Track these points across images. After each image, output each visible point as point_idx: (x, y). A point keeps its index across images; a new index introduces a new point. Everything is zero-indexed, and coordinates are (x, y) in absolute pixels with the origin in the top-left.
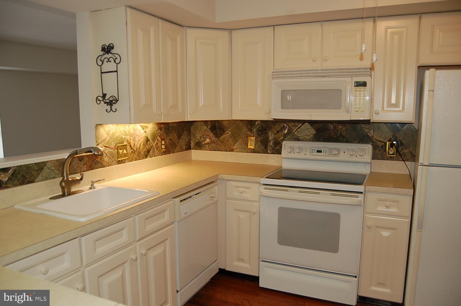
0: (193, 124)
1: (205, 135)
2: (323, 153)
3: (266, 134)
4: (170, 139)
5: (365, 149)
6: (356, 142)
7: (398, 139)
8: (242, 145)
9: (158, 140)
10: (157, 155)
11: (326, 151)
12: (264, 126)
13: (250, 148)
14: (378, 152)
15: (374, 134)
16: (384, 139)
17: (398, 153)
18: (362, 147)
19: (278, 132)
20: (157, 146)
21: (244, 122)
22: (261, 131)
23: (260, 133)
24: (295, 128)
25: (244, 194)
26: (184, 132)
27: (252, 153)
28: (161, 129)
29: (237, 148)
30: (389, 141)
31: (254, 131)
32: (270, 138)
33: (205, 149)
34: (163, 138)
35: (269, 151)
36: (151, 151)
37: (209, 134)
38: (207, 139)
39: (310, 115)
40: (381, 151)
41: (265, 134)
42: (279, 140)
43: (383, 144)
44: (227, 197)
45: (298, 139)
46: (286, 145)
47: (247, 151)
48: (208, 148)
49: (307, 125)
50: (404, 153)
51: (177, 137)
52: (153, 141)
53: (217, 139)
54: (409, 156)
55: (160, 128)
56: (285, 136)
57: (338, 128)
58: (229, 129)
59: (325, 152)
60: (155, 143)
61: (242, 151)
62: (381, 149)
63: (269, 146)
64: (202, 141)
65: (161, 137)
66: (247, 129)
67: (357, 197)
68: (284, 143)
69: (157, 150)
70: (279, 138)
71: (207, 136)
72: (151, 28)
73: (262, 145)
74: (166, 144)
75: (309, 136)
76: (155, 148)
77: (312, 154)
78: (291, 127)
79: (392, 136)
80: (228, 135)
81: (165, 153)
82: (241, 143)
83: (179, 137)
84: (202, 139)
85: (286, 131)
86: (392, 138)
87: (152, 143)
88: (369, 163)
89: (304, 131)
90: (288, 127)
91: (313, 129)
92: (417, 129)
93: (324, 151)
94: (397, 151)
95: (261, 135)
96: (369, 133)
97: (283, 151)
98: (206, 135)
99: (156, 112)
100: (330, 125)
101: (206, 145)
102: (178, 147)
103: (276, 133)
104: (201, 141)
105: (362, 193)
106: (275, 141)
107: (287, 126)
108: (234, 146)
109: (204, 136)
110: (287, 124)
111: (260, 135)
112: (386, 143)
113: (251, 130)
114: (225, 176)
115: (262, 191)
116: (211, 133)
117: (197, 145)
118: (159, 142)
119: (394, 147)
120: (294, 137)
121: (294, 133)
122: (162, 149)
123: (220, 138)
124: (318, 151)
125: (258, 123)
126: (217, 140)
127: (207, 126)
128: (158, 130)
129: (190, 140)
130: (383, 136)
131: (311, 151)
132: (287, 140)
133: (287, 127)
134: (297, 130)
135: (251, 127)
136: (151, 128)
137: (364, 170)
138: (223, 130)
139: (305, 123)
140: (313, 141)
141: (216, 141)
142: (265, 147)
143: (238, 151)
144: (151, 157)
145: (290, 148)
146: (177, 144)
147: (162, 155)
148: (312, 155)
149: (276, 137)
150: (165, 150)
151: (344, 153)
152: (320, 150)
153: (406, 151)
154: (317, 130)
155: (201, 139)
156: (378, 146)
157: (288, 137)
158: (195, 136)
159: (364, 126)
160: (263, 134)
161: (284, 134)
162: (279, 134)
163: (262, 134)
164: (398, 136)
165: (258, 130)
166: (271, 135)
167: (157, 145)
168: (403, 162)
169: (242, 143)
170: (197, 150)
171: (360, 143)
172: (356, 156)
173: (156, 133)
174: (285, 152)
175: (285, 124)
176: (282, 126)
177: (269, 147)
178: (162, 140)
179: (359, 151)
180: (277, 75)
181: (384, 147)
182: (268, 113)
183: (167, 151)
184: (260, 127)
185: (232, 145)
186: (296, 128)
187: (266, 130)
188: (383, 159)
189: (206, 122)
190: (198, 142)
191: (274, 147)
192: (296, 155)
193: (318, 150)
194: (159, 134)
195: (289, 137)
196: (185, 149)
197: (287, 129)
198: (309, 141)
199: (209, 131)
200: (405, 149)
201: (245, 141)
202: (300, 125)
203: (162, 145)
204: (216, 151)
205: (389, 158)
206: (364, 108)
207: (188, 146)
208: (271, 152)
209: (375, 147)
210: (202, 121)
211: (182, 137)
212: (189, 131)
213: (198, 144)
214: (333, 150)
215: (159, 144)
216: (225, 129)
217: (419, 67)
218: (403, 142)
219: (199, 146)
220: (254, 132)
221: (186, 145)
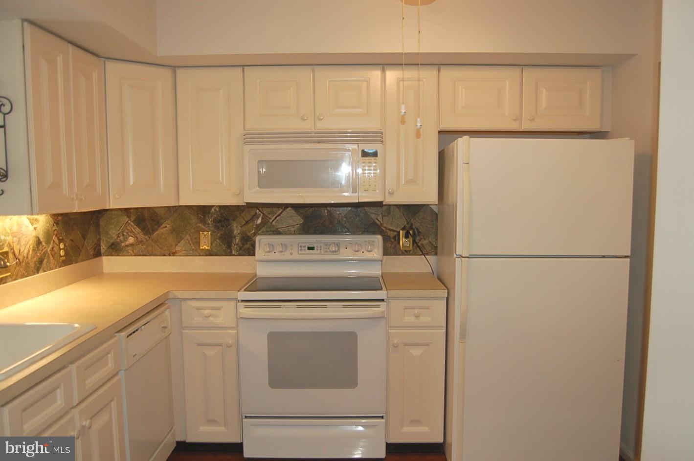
0: (104, 214)
1: (126, 231)
2: (317, 250)
3: (229, 225)
4: (72, 240)
5: (373, 242)
6: (360, 233)
7: (414, 227)
8: (190, 245)
9: (54, 241)
10: (54, 267)
11: (321, 247)
12: (224, 215)
13: (202, 249)
14: (390, 245)
15: (383, 221)
16: (397, 228)
17: (415, 245)
18: (368, 239)
19: (247, 222)
20: (53, 253)
21: (192, 208)
22: (220, 221)
23: (218, 225)
24: (273, 216)
25: (211, 318)
26: (91, 227)
27: (207, 255)
28: (57, 224)
29: (181, 249)
30: (403, 229)
31: (210, 222)
32: (235, 232)
33: (127, 254)
34: (61, 238)
35: (234, 252)
36: (45, 261)
37: (133, 229)
38: (130, 237)
39: (302, 196)
40: (394, 243)
41: (227, 227)
42: (249, 234)
43: (395, 233)
44: (183, 326)
45: (277, 232)
46: (262, 241)
47: (198, 253)
48: (132, 252)
49: (290, 211)
50: (422, 245)
51: (81, 237)
52: (48, 244)
53: (147, 237)
54: (429, 249)
55: (56, 222)
56: (258, 228)
57: (334, 214)
58: (168, 220)
59: (319, 248)
60: (51, 247)
61: (191, 255)
62: (393, 240)
63: (233, 245)
64: (121, 241)
65: (58, 236)
66: (197, 219)
67: (378, 306)
68: (258, 239)
69: (54, 259)
70: (249, 232)
71: (129, 233)
72: (58, 58)
73: (223, 243)
74: (66, 248)
75: (293, 226)
76: (51, 256)
77: (300, 252)
78: (267, 214)
79: (406, 223)
80: (166, 230)
81: (65, 263)
82: (189, 241)
83: (84, 237)
84: (122, 238)
85: (259, 221)
86: (407, 225)
87: (45, 248)
88: (379, 261)
89: (286, 219)
90: (262, 215)
91: (299, 217)
92: (437, 212)
93: (317, 247)
94: (414, 242)
95: (221, 228)
96: (376, 221)
97: (258, 251)
98: (128, 231)
99: (67, 195)
100: (323, 211)
101: (129, 248)
102: (83, 252)
103: (244, 225)
104: (118, 240)
105: (383, 300)
106: (243, 236)
107: (260, 213)
108: (177, 247)
109: (125, 234)
110: (260, 211)
111: (218, 228)
112: (399, 232)
113: (203, 221)
114: (180, 294)
115: (241, 311)
116: (137, 228)
117: (111, 248)
118: (56, 245)
119: (410, 236)
120: (273, 229)
121: (272, 223)
122: (61, 256)
123: (152, 236)
124: (309, 248)
125: (215, 210)
126: (148, 239)
127: (129, 217)
128: (54, 225)
129: (99, 240)
130: (396, 223)
131: (300, 248)
132: (261, 235)
133: (260, 215)
134: (276, 218)
135: (203, 215)
136: (43, 221)
137: (375, 271)
138: (158, 223)
139: (288, 207)
140: (300, 234)
141: (145, 240)
142: (227, 245)
143: (185, 254)
144: (45, 271)
145: (268, 245)
146: (81, 248)
147: (60, 267)
148: (301, 254)
149: (244, 230)
150: (64, 258)
151: (346, 248)
152: (312, 246)
153: (425, 242)
154: (306, 218)
155: (119, 238)
156: (389, 236)
157: (262, 230)
158: (107, 233)
159: (370, 211)
160: (224, 227)
161: (257, 225)
162: (249, 226)
163: (222, 226)
164: (413, 223)
165: (215, 221)
166: (237, 227)
167: (53, 250)
168: (423, 256)
169: (191, 242)
170: (113, 256)
171: (366, 234)
172: (363, 252)
173: (50, 229)
174: (260, 252)
175: (258, 211)
176: (253, 213)
177: (235, 245)
178: (60, 241)
179: (366, 245)
180: (251, 138)
181: (397, 238)
182: (238, 195)
183: (68, 260)
184: (219, 216)
185: (174, 246)
186: (275, 216)
187: (228, 220)
188: (396, 254)
189: (127, 211)
190: (113, 244)
191: (241, 245)
192: (278, 256)
193: (309, 246)
194: (56, 232)
195: (264, 229)
196: (93, 255)
197: (260, 219)
198: (294, 234)
199: (133, 224)
200: (423, 240)
201: (195, 238)
202: (280, 211)
203: (60, 249)
204: (146, 256)
205: (405, 252)
206: (375, 185)
207: (97, 249)
208: (238, 253)
209: (386, 239)
210: (121, 209)
211: (89, 236)
212: (98, 225)
213: (113, 246)
214: (331, 246)
215: (56, 249)
216: (161, 221)
217: (440, 132)
218: (420, 230)
219: (116, 249)
220: (209, 224)
221: (95, 249)
